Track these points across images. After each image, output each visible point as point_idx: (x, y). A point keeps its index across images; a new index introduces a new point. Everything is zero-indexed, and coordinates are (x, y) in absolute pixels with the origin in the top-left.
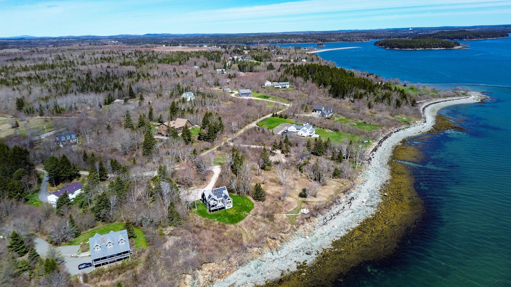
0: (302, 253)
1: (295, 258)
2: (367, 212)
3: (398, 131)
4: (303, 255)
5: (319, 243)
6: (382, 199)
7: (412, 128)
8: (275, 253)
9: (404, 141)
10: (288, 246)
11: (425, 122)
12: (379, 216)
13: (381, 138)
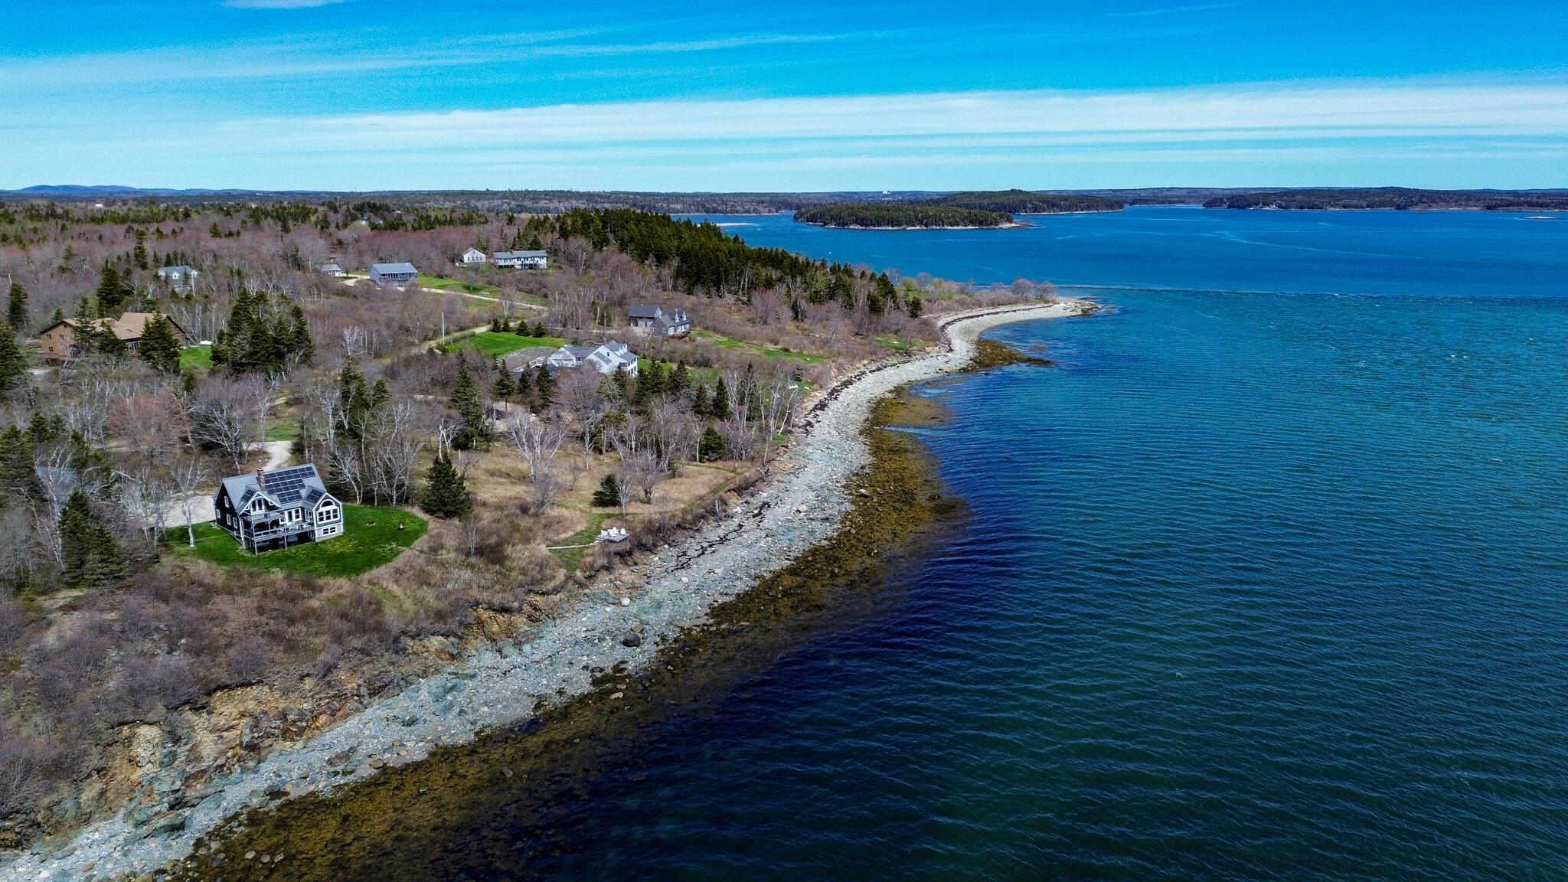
0: (608, 642)
1: (585, 658)
2: (812, 532)
3: (879, 369)
4: (613, 647)
5: (665, 614)
6: (853, 502)
7: (917, 363)
8: (509, 650)
9: (898, 390)
10: (556, 632)
11: (951, 350)
12: (848, 541)
13: (836, 384)
